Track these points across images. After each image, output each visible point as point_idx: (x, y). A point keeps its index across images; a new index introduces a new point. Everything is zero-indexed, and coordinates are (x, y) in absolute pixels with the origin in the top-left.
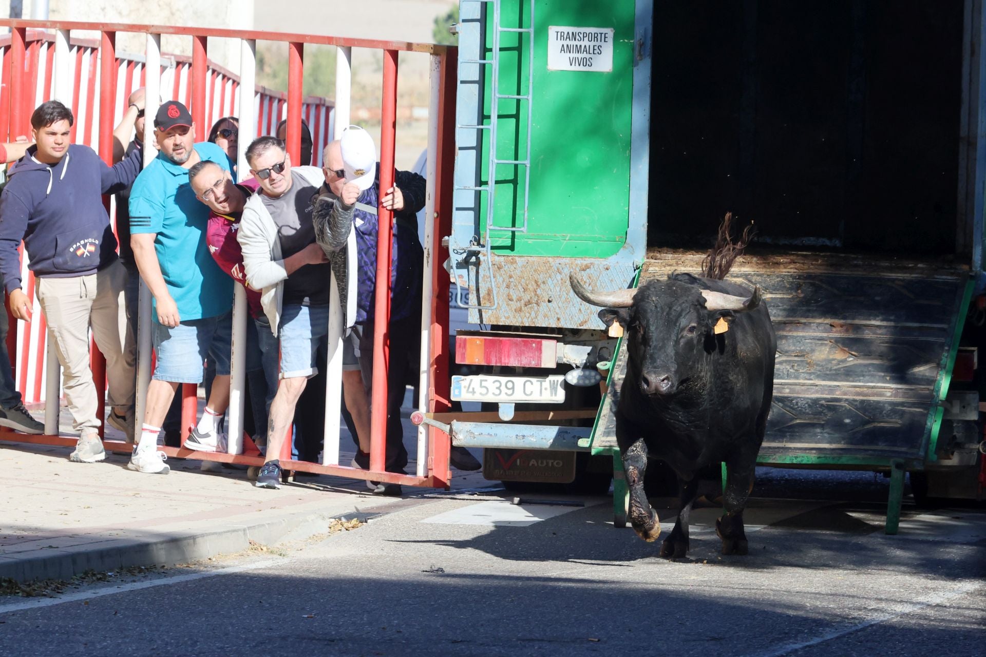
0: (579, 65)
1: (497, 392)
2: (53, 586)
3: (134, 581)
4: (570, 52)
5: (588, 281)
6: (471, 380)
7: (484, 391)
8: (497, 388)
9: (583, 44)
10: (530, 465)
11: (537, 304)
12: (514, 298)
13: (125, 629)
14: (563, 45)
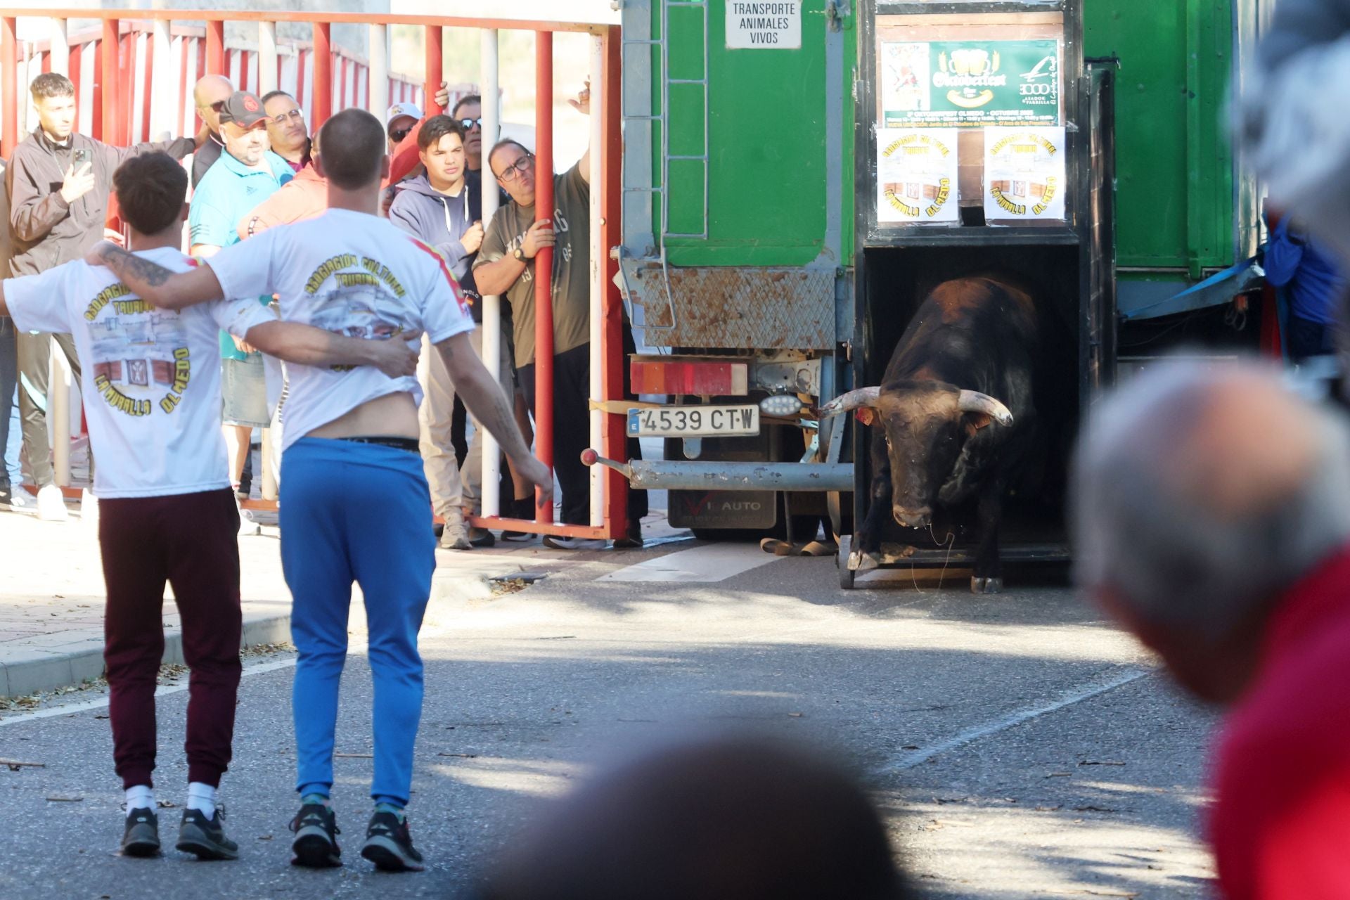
0: (763, 42)
1: (681, 425)
2: (166, 672)
3: (262, 663)
4: (751, 27)
5: (782, 293)
6: (651, 412)
7: (666, 424)
8: (681, 421)
9: (766, 17)
10: (723, 508)
11: (725, 322)
12: (698, 314)
13: (249, 721)
14: (743, 20)
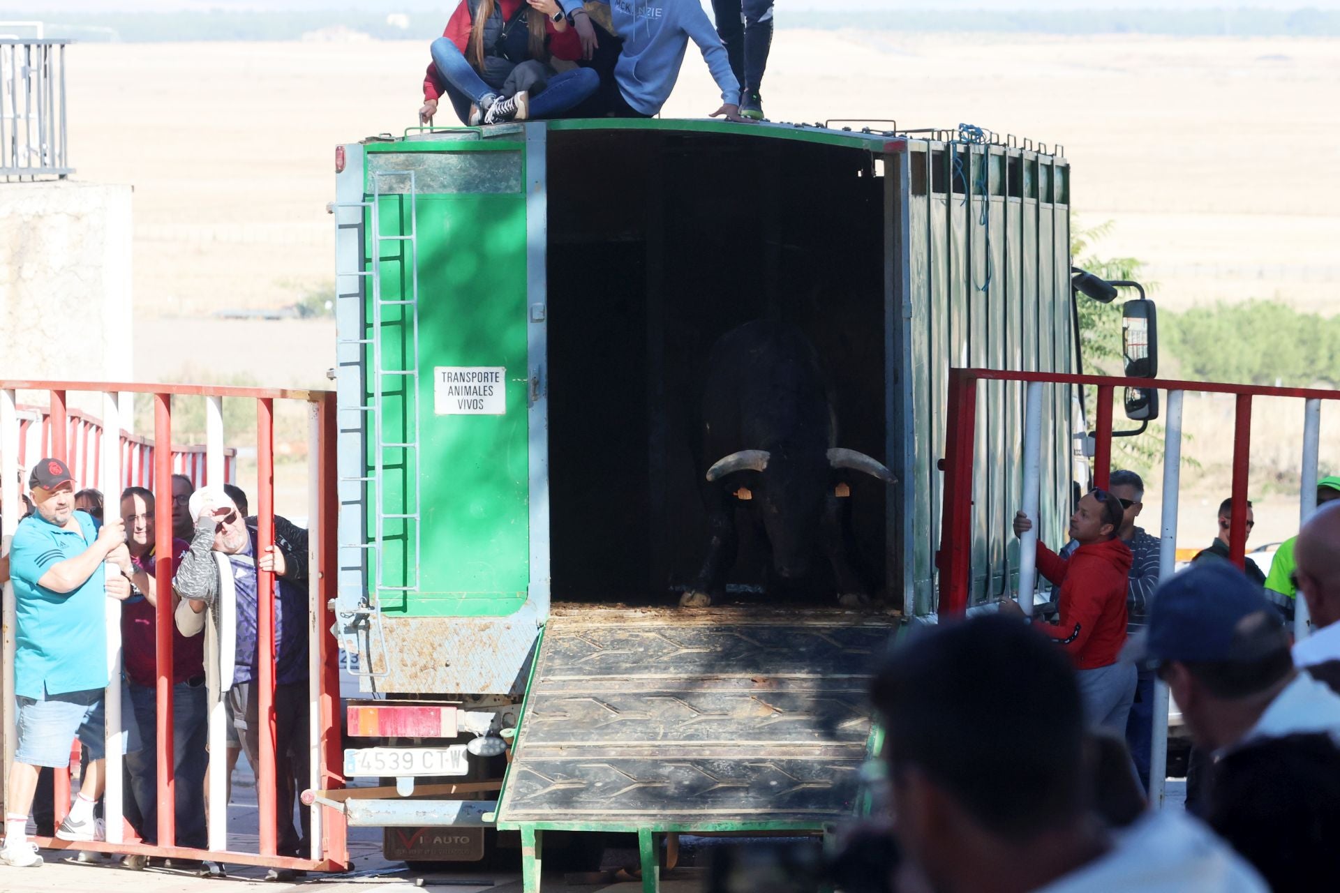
0: (469, 408)
1: (395, 765)
4: (458, 394)
5: (488, 642)
6: (366, 754)
7: (380, 764)
8: (395, 761)
9: (472, 384)
10: (435, 842)
11: (434, 669)
12: (409, 663)
14: (451, 387)
